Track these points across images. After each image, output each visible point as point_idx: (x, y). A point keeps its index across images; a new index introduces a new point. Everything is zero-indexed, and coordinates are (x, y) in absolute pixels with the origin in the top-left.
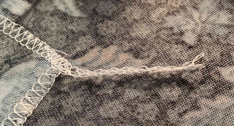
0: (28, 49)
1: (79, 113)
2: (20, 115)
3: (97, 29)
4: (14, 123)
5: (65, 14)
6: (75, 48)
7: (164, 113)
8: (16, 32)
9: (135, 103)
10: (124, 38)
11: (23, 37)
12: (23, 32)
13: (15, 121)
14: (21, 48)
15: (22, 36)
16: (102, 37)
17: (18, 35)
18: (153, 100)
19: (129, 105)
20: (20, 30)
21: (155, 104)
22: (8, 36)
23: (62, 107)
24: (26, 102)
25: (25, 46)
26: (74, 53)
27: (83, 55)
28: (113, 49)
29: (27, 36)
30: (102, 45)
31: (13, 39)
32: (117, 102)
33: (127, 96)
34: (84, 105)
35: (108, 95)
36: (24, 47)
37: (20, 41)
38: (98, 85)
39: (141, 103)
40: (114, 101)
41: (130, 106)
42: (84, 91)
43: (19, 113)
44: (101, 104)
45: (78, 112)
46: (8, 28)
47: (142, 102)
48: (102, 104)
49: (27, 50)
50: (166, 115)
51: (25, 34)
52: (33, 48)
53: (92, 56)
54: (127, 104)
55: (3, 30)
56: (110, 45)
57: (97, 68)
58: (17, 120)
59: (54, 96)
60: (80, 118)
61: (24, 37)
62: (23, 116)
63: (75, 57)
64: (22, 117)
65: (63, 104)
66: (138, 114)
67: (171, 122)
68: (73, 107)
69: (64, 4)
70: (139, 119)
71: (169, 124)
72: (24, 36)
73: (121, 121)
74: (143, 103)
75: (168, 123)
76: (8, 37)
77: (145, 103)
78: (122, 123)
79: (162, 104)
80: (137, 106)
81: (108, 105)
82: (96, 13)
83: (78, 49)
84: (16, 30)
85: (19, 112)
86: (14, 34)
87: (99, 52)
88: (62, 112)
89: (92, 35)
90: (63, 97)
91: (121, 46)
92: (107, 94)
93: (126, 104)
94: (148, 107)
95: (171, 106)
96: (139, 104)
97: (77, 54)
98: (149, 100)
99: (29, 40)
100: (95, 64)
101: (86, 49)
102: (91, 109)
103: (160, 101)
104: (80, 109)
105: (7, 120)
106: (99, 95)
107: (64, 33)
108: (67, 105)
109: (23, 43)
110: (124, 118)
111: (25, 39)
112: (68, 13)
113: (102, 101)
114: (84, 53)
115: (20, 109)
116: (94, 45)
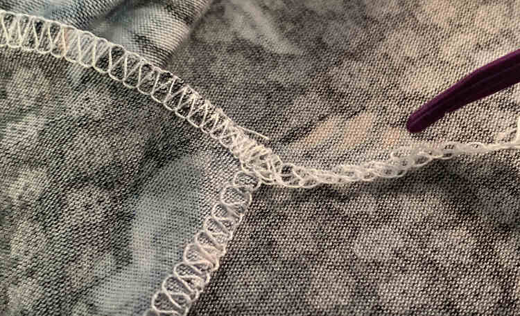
0: (193, 127)
1: (311, 255)
2: (196, 269)
3: (330, 79)
4: (186, 284)
5: (259, 49)
6: (286, 119)
7: (489, 247)
8: (164, 90)
9: (426, 231)
10: (388, 97)
11: (181, 99)
12: (179, 88)
13: (189, 281)
14: (179, 124)
15: (178, 97)
16: (342, 95)
17: (170, 95)
18: (461, 223)
19: (414, 234)
20: (173, 83)
21: (468, 231)
22: (147, 99)
23: (274, 243)
24: (204, 242)
25: (186, 120)
26: (286, 130)
27: (305, 134)
28: (367, 119)
29: (188, 98)
30: (343, 113)
31: (161, 106)
32: (388, 229)
33: (407, 216)
34: (320, 237)
35: (368, 215)
36: (184, 123)
37: (176, 109)
38: (344, 196)
39: (438, 229)
40: (381, 228)
41: (415, 236)
42: (315, 208)
43: (195, 265)
44: (354, 234)
45: (308, 252)
46: (148, 81)
47: (440, 226)
48: (358, 233)
49: (191, 129)
50: (492, 252)
51: (184, 94)
52: (202, 125)
53: (323, 135)
54: (409, 233)
55: (138, 86)
56: (359, 112)
57: (337, 160)
58: (192, 279)
59: (254, 222)
60: (314, 265)
61: (183, 99)
62: (203, 270)
63: (288, 139)
64: (200, 272)
65: (274, 237)
66: (435, 251)
67: (505, 266)
68: (298, 242)
69: (253, 27)
70: (438, 262)
71: (501, 270)
72: (182, 97)
73: (401, 267)
74: (442, 230)
75: (499, 268)
76: (150, 100)
77: (446, 229)
78: (403, 271)
79: (481, 230)
80: (429, 235)
81: (370, 235)
82: (324, 46)
83: (294, 122)
84: (163, 85)
85: (194, 263)
86: (161, 94)
87: (338, 126)
88: (275, 254)
89: (320, 92)
90: (274, 222)
91: (385, 112)
92: (364, 215)
93: (407, 233)
94: (453, 237)
95: (501, 234)
96: (433, 230)
97: (293, 133)
98: (455, 222)
99: (193, 106)
100: (332, 153)
101: (310, 122)
102: (335, 246)
103: (477, 225)
104: (312, 247)
105: (172, 278)
106: (347, 216)
107: (259, 89)
108: (285, 238)
109: (181, 113)
110: (407, 260)
111: (184, 104)
112: (265, 45)
113: (356, 228)
114: (307, 129)
115: (196, 257)
116: (326, 113)
